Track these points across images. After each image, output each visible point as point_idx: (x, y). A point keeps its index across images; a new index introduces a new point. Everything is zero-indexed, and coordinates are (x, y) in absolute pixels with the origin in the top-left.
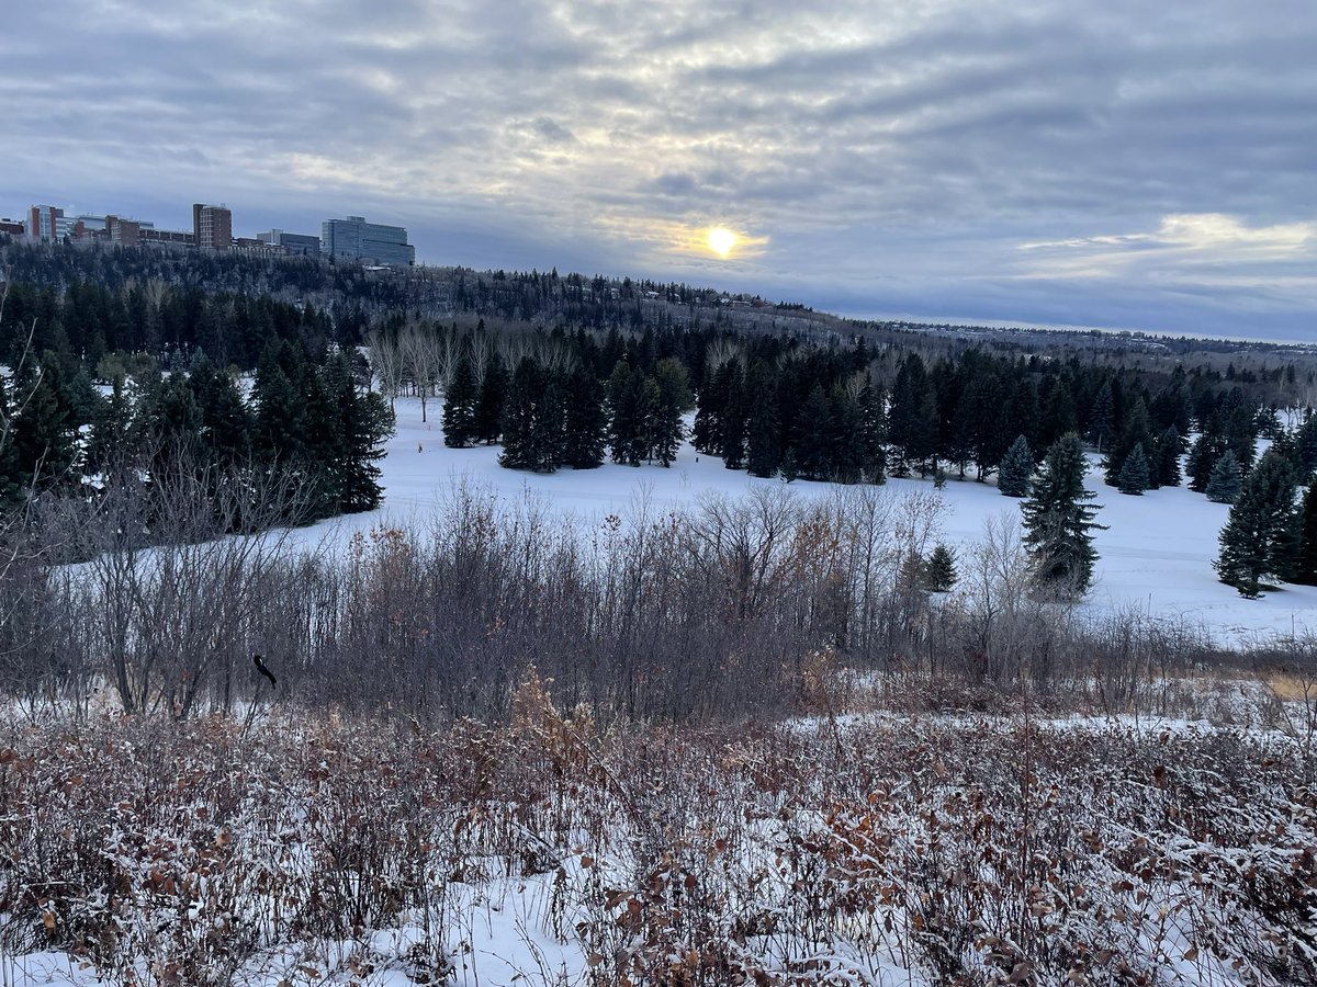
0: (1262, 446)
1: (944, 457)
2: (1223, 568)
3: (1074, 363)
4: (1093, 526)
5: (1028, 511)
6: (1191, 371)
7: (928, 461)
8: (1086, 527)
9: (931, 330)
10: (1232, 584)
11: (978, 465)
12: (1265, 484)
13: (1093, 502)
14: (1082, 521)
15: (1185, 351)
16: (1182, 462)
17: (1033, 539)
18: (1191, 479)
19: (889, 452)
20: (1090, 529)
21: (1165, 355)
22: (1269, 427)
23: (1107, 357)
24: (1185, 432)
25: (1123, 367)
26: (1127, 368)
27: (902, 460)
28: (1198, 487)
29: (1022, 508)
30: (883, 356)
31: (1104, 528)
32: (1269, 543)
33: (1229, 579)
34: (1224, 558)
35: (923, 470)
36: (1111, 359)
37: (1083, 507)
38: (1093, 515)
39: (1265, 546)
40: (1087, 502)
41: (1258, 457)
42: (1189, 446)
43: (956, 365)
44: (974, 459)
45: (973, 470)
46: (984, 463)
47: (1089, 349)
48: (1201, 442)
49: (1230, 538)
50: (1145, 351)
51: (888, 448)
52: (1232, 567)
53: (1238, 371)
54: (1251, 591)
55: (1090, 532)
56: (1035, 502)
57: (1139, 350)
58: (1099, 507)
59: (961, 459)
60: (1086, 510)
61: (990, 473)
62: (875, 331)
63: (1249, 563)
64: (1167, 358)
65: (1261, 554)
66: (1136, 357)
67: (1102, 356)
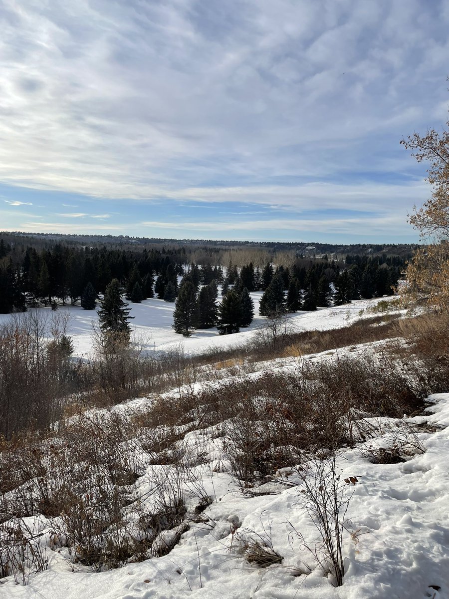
0: (180, 279)
1: (53, 296)
2: (176, 327)
3: (104, 249)
4: (129, 317)
5: (102, 315)
6: (150, 251)
7: (47, 298)
8: (125, 318)
9: (35, 235)
10: (180, 333)
11: (71, 297)
12: (186, 293)
13: (127, 307)
14: (124, 316)
15: (146, 243)
16: (153, 287)
17: (104, 327)
18: (157, 294)
19: (26, 295)
20: (128, 319)
21: (139, 245)
22: (181, 272)
23: (116, 246)
24: (153, 276)
25: (124, 251)
26: (126, 251)
27: (34, 298)
28: (160, 297)
29: (98, 314)
30: (14, 249)
31: (133, 318)
32: (190, 315)
33: (179, 331)
34: (176, 323)
35: (45, 302)
36: (118, 247)
37: (124, 310)
38: (128, 313)
39: (189, 317)
40: (125, 308)
41: (179, 283)
42: (154, 281)
43: (51, 252)
44: (69, 295)
45: (69, 300)
46: (74, 296)
47: (108, 243)
48: (158, 279)
49: (176, 315)
50: (130, 243)
51: (26, 293)
52: (179, 326)
53: (166, 251)
54: (187, 335)
55: (128, 320)
56: (104, 311)
57: (128, 243)
58: (130, 309)
59: (62, 296)
60: (125, 311)
61: (77, 300)
62: (6, 236)
63: (185, 324)
64: (139, 246)
65: (187, 319)
66: (127, 246)
67: (114, 246)
